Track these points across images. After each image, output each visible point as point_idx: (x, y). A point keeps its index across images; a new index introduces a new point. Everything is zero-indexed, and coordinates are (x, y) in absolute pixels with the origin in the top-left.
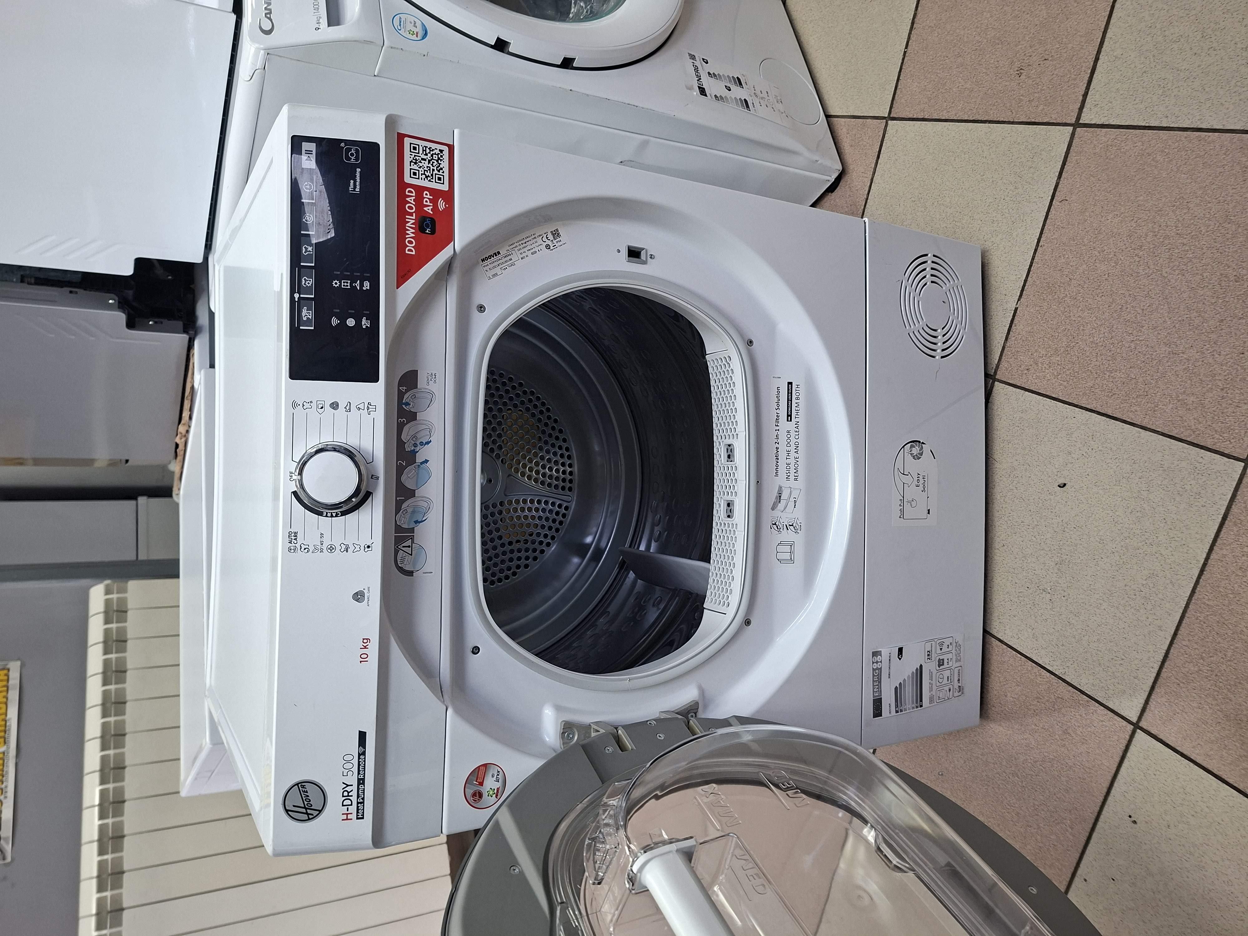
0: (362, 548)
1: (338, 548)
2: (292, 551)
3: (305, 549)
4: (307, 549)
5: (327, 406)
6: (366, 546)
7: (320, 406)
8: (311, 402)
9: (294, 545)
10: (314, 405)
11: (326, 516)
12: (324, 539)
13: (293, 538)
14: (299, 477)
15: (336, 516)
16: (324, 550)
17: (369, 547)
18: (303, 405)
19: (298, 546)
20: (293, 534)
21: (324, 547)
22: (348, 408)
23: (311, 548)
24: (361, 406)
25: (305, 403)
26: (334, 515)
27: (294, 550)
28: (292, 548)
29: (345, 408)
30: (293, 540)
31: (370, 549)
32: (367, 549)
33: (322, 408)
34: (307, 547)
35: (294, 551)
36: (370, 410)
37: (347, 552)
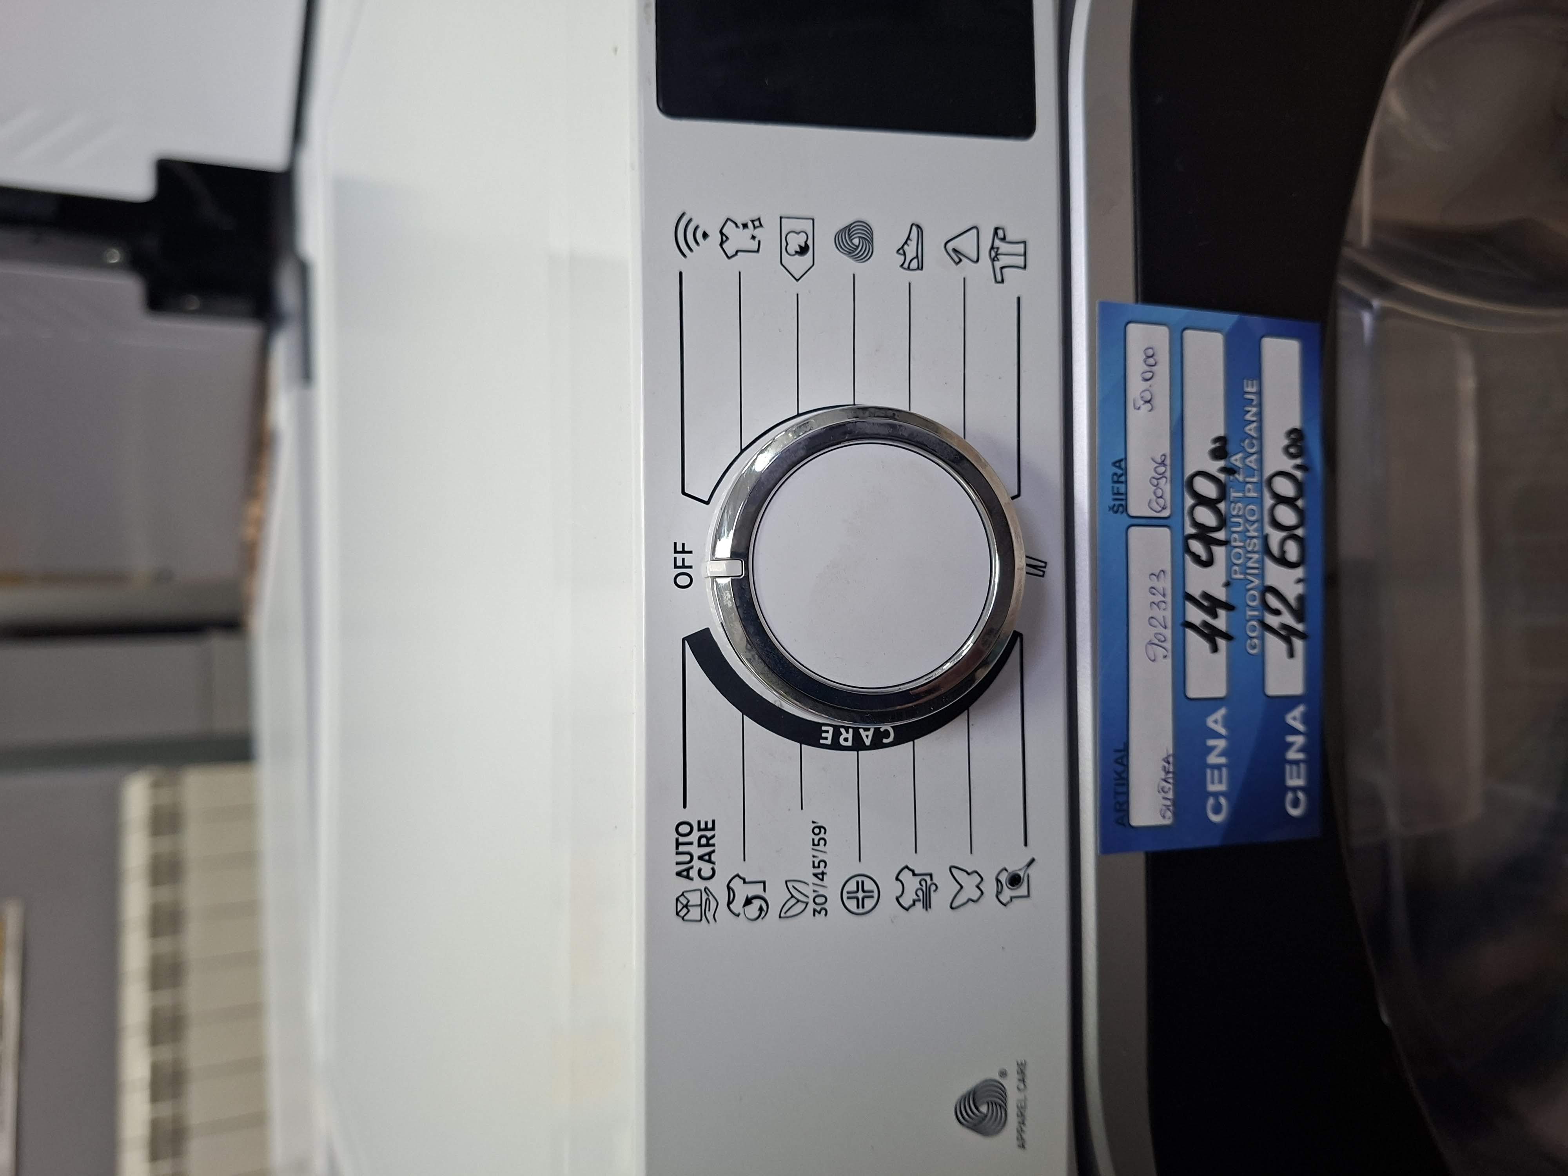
0: (990, 887)
1: (890, 889)
2: (695, 913)
3: (748, 902)
4: (757, 903)
5: (824, 244)
6: (1004, 877)
7: (795, 242)
8: (757, 223)
9: (702, 884)
10: (769, 235)
11: (836, 746)
12: (831, 853)
13: (697, 851)
14: (737, 567)
15: (877, 744)
16: (834, 904)
17: (1015, 880)
18: (724, 238)
19: (718, 887)
20: (696, 834)
21: (832, 888)
22: (911, 251)
23: (777, 896)
24: (967, 244)
25: (729, 229)
26: (867, 737)
27: (704, 907)
28: (694, 899)
29: (901, 251)
30: (697, 864)
31: (1022, 890)
32: (1007, 894)
33: (803, 250)
34: (757, 890)
35: (703, 914)
36: (1003, 260)
37: (927, 905)
